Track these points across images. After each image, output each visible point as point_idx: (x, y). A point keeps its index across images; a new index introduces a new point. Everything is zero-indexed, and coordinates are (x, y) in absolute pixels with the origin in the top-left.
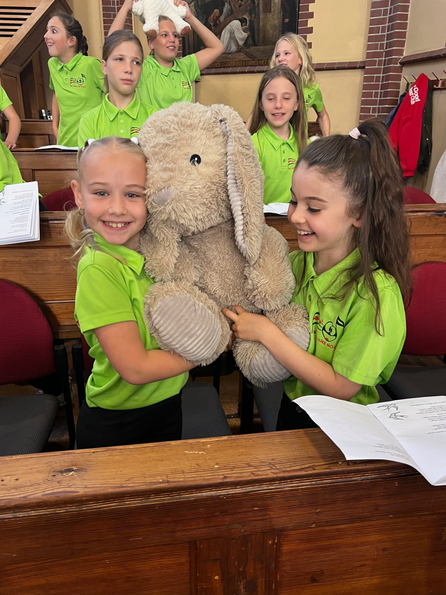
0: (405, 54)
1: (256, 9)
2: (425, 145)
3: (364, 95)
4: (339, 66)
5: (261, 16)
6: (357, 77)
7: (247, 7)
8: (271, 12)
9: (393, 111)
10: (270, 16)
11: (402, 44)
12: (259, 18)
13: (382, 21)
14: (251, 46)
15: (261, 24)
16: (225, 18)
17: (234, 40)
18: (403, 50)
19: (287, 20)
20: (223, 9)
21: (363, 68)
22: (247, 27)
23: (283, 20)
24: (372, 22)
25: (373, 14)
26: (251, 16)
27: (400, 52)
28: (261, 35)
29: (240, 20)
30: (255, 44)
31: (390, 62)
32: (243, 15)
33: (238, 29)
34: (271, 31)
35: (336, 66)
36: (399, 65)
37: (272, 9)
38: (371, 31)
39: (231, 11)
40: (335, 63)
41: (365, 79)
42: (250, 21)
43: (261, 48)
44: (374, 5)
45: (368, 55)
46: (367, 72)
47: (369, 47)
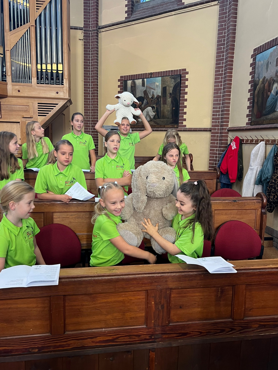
0: (229, 126)
1: (160, 103)
2: (240, 168)
3: (211, 143)
4: (199, 130)
5: (162, 106)
6: (208, 135)
7: (155, 101)
8: (166, 104)
9: (225, 152)
10: (166, 106)
11: (228, 122)
12: (161, 107)
13: (218, 111)
14: (157, 118)
15: (162, 109)
16: (144, 106)
17: (149, 116)
18: (228, 124)
19: (174, 108)
20: (143, 102)
21: (211, 131)
22: (155, 110)
23: (172, 108)
24: (214, 112)
25: (214, 108)
26: (157, 105)
27: (227, 125)
28: (162, 114)
29: (151, 107)
30: (159, 118)
31: (223, 129)
32: (153, 104)
33: (151, 111)
34: (166, 113)
35: (198, 130)
36: (227, 131)
37: (167, 103)
38: (213, 115)
39: (148, 103)
40: (197, 128)
41: (212, 136)
42: (157, 107)
43: (162, 120)
44: (214, 104)
45: (213, 126)
46: (212, 133)
47: (213, 122)
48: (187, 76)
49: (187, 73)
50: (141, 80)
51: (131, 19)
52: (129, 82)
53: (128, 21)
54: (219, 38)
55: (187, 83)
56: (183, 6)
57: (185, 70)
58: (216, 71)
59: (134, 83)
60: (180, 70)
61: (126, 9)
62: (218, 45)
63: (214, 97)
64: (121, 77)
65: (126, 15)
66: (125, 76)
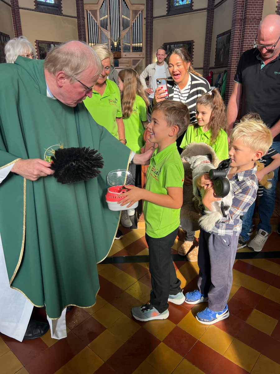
0: (210, 67)
6: (202, 70)
11: (209, 65)
24: (204, 60)
25: (204, 59)
31: (207, 68)
36: (209, 69)
38: (204, 62)
44: (204, 57)
45: (204, 67)
46: (204, 70)
47: (204, 65)
48: (194, 44)
49: (194, 42)
50: (173, 45)
51: (169, 15)
52: (168, 46)
53: (168, 15)
54: (207, 27)
55: (194, 47)
56: (193, 11)
57: (193, 41)
58: (206, 42)
59: (170, 47)
60: (191, 41)
61: (167, 9)
62: (206, 30)
63: (205, 54)
64: (164, 43)
65: (167, 12)
66: (166, 43)
